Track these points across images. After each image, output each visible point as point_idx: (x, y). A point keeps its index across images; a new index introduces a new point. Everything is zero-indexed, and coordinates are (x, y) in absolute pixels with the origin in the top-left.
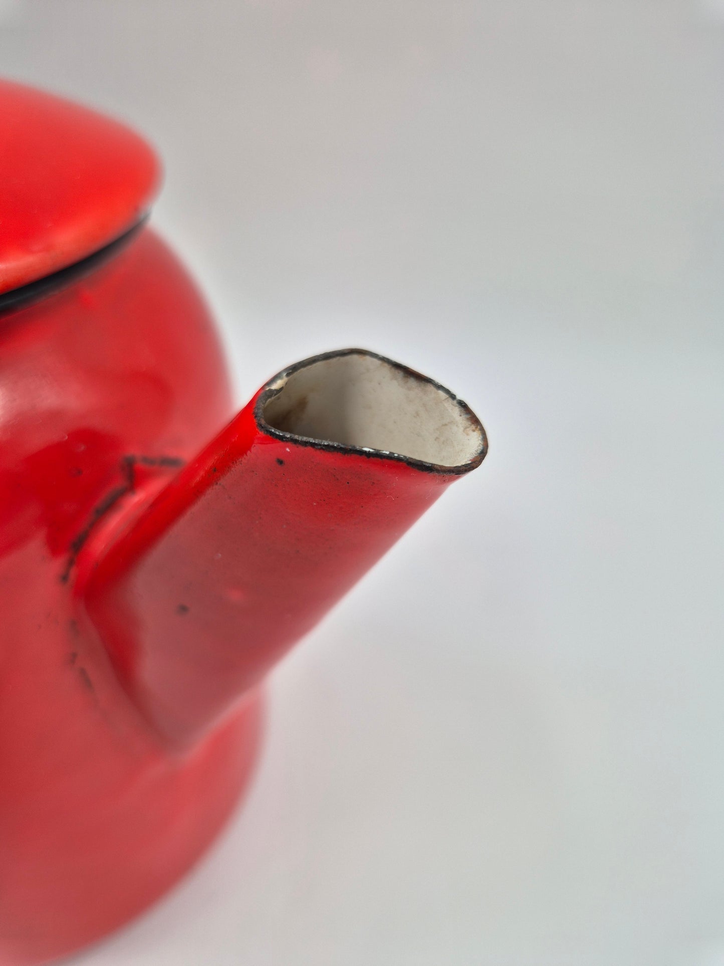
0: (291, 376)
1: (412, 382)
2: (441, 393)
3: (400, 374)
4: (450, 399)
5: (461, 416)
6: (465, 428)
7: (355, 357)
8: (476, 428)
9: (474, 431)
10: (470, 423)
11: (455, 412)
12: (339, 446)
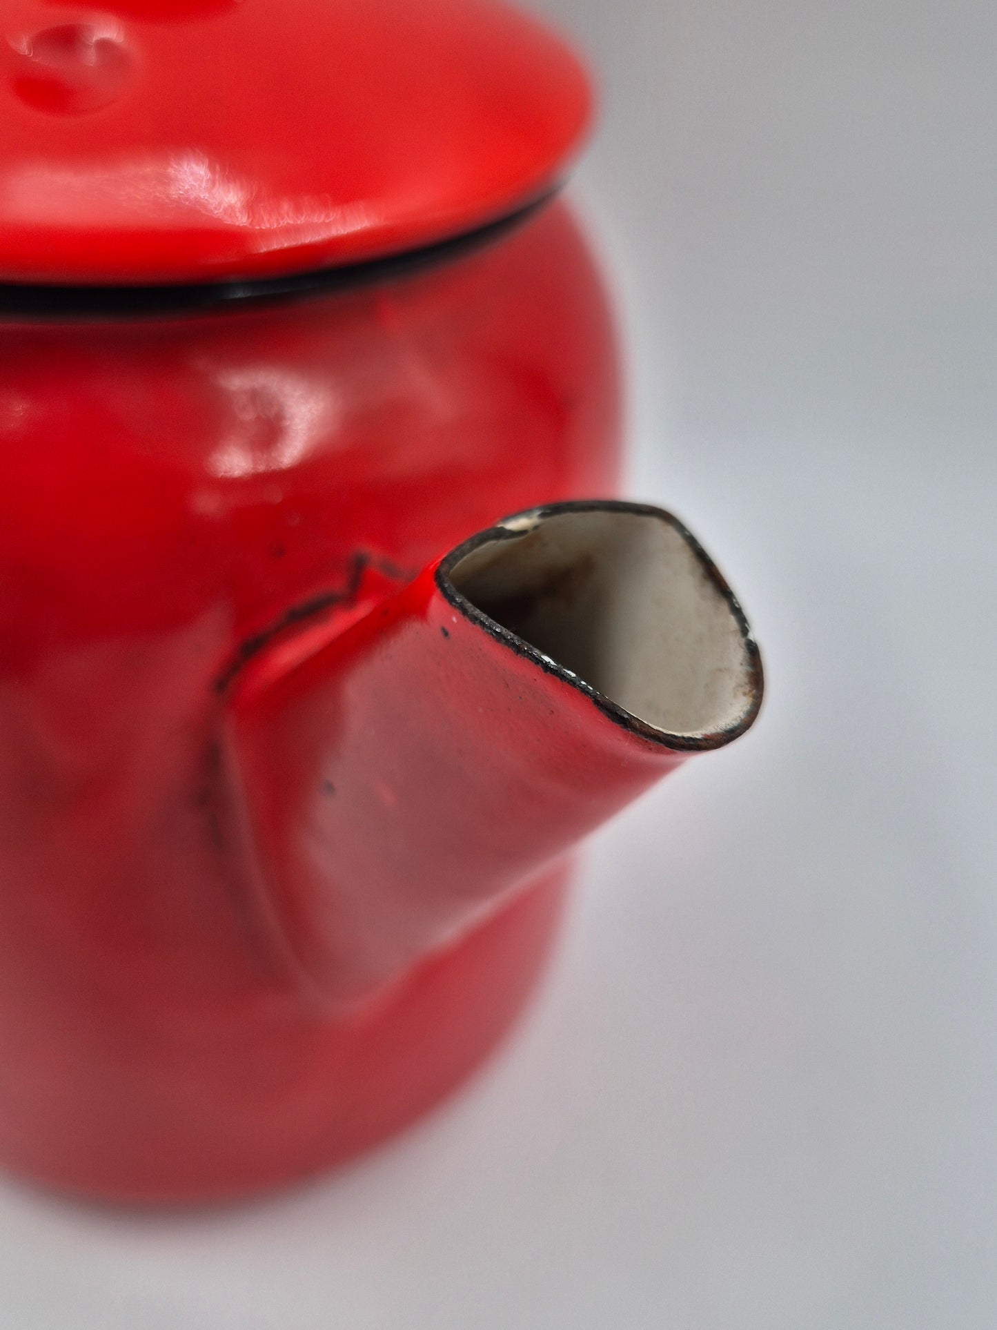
0: (548, 519)
1: (709, 589)
2: (733, 621)
3: (699, 570)
4: (739, 634)
5: (741, 664)
6: (739, 686)
7: (655, 522)
8: (750, 691)
9: (745, 694)
10: (746, 680)
11: (737, 658)
12: (512, 639)
